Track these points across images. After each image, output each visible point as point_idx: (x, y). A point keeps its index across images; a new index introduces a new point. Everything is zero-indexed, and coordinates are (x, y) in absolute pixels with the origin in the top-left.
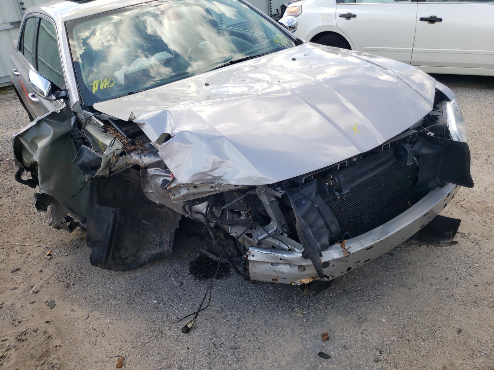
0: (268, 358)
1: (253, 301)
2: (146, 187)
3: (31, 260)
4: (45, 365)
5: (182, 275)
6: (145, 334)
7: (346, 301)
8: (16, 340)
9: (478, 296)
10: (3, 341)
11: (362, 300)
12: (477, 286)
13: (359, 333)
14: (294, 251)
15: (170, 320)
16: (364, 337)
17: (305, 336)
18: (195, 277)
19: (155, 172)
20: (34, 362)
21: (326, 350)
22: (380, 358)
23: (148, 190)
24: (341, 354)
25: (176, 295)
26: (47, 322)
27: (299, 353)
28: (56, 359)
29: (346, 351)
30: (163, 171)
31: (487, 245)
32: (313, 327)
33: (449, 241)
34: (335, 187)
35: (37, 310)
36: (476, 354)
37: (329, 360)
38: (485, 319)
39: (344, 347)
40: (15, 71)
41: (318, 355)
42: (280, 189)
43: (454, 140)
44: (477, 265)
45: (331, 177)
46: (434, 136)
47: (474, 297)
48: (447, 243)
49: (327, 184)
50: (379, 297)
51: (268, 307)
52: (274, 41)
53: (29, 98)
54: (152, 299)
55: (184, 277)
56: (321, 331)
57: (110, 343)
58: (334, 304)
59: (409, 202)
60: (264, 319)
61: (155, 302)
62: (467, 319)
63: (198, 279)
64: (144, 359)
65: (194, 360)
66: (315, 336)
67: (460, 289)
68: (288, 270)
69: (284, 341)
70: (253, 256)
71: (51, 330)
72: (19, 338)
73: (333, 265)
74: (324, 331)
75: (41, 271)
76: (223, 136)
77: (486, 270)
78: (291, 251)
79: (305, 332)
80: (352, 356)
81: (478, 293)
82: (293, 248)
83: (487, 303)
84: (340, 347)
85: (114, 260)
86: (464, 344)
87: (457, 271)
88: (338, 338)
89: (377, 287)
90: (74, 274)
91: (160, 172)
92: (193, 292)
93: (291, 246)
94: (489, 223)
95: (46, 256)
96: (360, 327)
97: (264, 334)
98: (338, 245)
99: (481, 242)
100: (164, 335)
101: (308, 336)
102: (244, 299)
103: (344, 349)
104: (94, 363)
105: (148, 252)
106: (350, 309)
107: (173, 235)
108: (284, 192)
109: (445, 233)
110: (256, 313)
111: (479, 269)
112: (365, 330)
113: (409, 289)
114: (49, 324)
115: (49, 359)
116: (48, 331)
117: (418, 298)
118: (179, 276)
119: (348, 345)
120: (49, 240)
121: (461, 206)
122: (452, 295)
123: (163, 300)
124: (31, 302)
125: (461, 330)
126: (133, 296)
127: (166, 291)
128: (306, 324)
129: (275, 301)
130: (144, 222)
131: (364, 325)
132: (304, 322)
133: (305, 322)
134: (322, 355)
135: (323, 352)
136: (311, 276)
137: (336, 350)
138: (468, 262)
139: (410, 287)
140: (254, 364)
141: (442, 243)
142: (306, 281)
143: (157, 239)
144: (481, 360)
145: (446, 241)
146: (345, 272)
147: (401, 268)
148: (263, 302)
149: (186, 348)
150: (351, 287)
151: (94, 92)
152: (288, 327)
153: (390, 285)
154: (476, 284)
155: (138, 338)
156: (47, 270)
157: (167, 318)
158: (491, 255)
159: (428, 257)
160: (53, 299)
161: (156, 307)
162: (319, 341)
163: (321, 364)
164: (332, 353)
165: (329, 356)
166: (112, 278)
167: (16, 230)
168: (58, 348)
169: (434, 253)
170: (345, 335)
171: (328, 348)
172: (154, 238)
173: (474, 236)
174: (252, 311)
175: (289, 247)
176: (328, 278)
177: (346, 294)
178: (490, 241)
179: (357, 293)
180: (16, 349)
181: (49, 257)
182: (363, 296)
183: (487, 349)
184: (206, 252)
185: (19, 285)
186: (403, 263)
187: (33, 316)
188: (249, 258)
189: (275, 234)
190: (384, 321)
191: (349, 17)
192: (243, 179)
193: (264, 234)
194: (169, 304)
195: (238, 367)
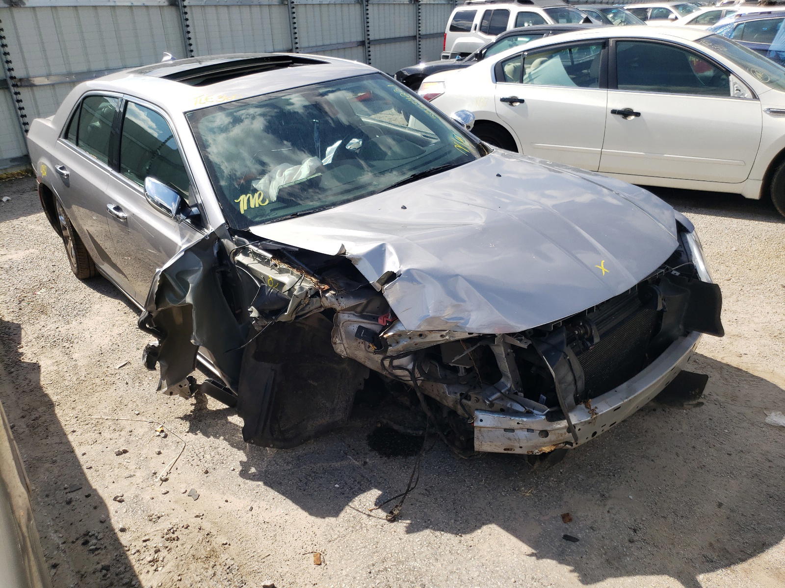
0: (505, 545)
1: (465, 481)
2: (335, 336)
3: (137, 438)
4: (218, 567)
5: (361, 452)
6: (338, 525)
7: (580, 476)
8: (163, 539)
9: (733, 465)
10: (145, 541)
11: (600, 475)
12: (730, 455)
13: (605, 512)
14: (533, 413)
15: (365, 507)
16: (613, 516)
17: (542, 518)
18: (380, 454)
19: (349, 317)
20: (200, 564)
21: (571, 533)
22: (636, 538)
23: (337, 340)
24: (590, 536)
25: (362, 476)
26: (197, 516)
27: (540, 537)
28: (229, 560)
29: (595, 533)
30: (357, 316)
31: (733, 407)
32: (549, 508)
33: (695, 402)
34: (586, 336)
35: (176, 502)
36: (743, 529)
37: (578, 543)
38: (746, 491)
39: (592, 528)
40: (60, 168)
41: (563, 538)
42: (523, 338)
43: (702, 281)
44: (726, 431)
45: (581, 324)
46: (679, 275)
47: (729, 467)
48: (691, 405)
49: (577, 332)
50: (619, 470)
51: (486, 487)
52: (455, 146)
53: (110, 211)
54: (331, 482)
55: (366, 454)
56: (559, 512)
57: (295, 538)
58: (568, 480)
59: (647, 355)
60: (486, 501)
61: (337, 486)
62: (725, 491)
63: (385, 457)
64: (348, 554)
65: (413, 552)
66: (554, 518)
67: (712, 459)
68: (526, 437)
69: (518, 524)
70: (481, 421)
71: (207, 526)
72: (166, 537)
73: (579, 430)
74: (564, 511)
75: (159, 453)
76: (457, 275)
77: (737, 437)
78: (529, 414)
79: (541, 514)
80: (603, 537)
81: (733, 462)
82: (532, 410)
83: (745, 474)
84: (587, 529)
85: (272, 435)
86: (728, 519)
87: (705, 438)
88: (582, 519)
89: (615, 460)
90: (209, 455)
91: (354, 316)
92: (383, 472)
93: (528, 407)
94: (731, 381)
95: (158, 433)
96: (605, 505)
97: (491, 519)
98: (583, 406)
99: (726, 404)
100: (364, 525)
101: (546, 518)
102: (453, 478)
103: (592, 530)
104: (283, 562)
105: (315, 422)
106: (588, 485)
107: (351, 399)
108: (530, 342)
109: (690, 392)
110: (474, 495)
111: (729, 436)
112: (611, 508)
113: (652, 461)
114: (202, 519)
115: (220, 561)
116: (203, 527)
117: (666, 471)
118: (357, 453)
119: (596, 526)
120: (151, 412)
121: (694, 361)
122: (704, 466)
123: (346, 484)
124: (163, 493)
125: (722, 504)
126: (305, 481)
127: (347, 473)
128: (539, 504)
129: (493, 479)
130: (311, 382)
131: (610, 503)
132: (535, 502)
133: (537, 503)
134: (567, 538)
135: (568, 534)
136: (554, 443)
137: (583, 532)
138: (716, 428)
139: (653, 458)
140: (489, 552)
141: (686, 405)
142: (547, 449)
143: (327, 405)
144: (749, 535)
145: (691, 403)
146: (590, 438)
147: (637, 437)
148: (478, 482)
149: (398, 539)
150: (583, 460)
151: (242, 212)
152: (518, 509)
153: (630, 457)
154: (729, 453)
155: (331, 530)
156: (167, 451)
157: (360, 505)
158: (740, 419)
159: (667, 422)
160: (191, 487)
161: (341, 493)
162: (561, 522)
163: (569, 548)
164: (580, 536)
165: (577, 539)
166: (266, 459)
167: (95, 399)
168: (226, 546)
169: (672, 418)
170: (590, 515)
171: (572, 529)
172: (323, 404)
173: (715, 397)
174: (468, 493)
175: (526, 409)
176: (572, 446)
177: (579, 468)
178: (736, 402)
179: (592, 468)
180: (168, 551)
181: (163, 435)
182: (599, 470)
183: (754, 522)
184: (389, 422)
185: (135, 472)
186: (638, 430)
187: (174, 510)
188: (475, 424)
189: (509, 393)
190: (631, 497)
191: (511, 101)
192: (484, 325)
193: (496, 393)
194: (357, 488)
195: (470, 556)
